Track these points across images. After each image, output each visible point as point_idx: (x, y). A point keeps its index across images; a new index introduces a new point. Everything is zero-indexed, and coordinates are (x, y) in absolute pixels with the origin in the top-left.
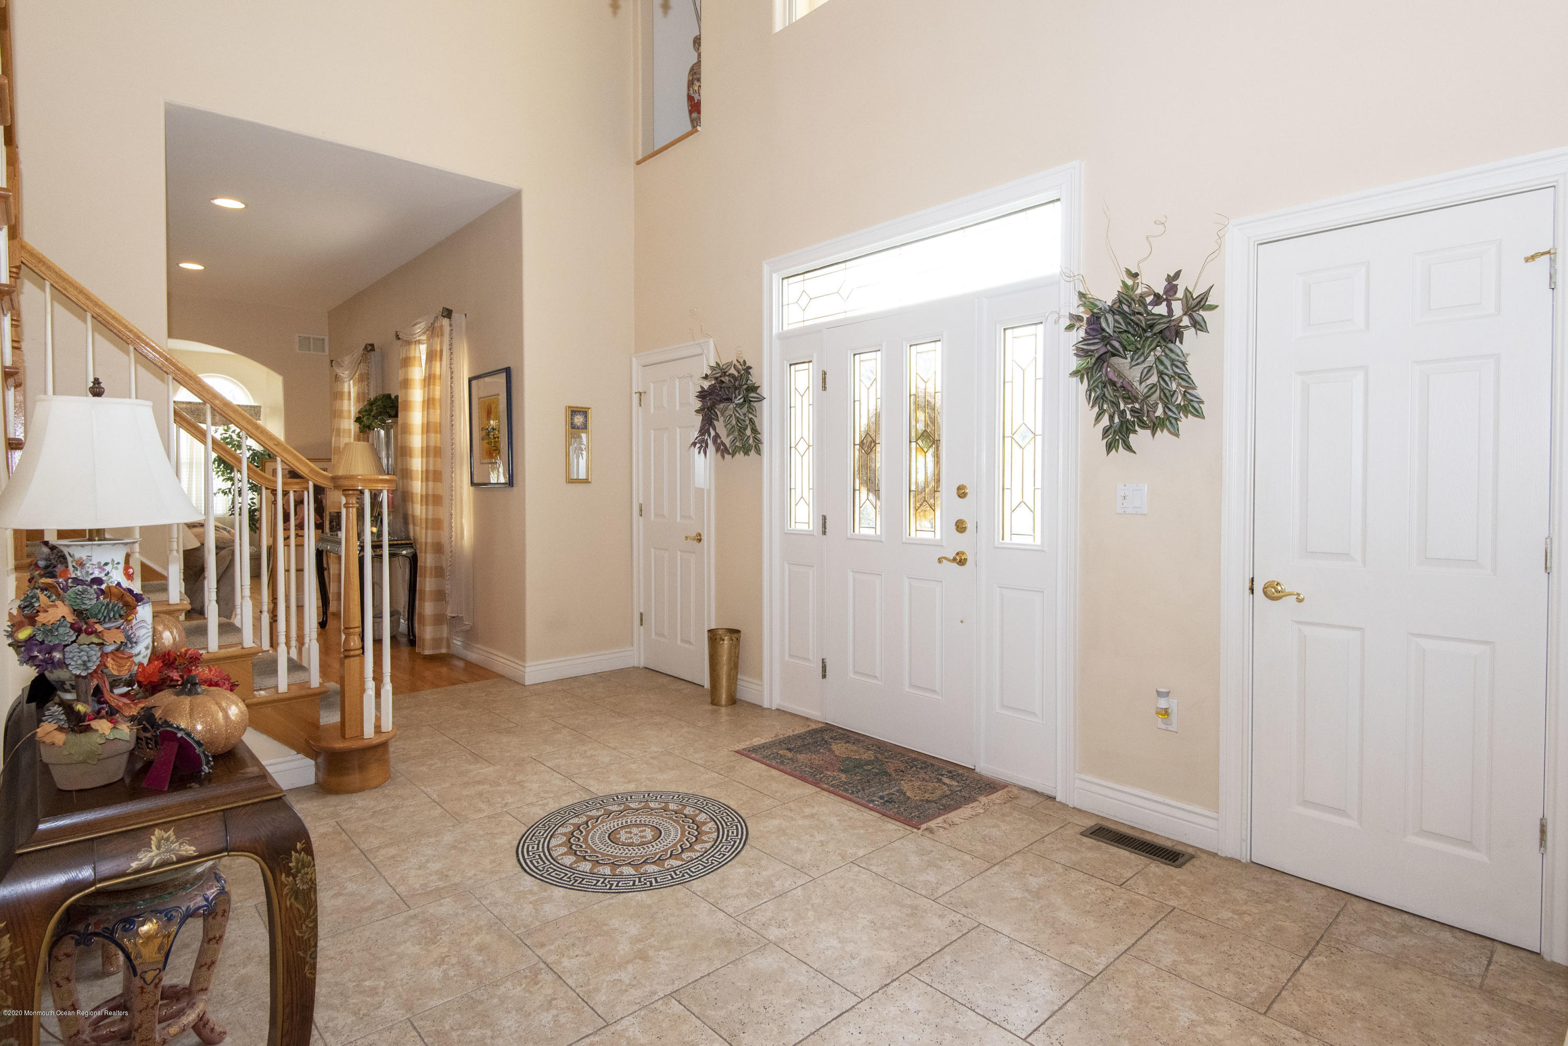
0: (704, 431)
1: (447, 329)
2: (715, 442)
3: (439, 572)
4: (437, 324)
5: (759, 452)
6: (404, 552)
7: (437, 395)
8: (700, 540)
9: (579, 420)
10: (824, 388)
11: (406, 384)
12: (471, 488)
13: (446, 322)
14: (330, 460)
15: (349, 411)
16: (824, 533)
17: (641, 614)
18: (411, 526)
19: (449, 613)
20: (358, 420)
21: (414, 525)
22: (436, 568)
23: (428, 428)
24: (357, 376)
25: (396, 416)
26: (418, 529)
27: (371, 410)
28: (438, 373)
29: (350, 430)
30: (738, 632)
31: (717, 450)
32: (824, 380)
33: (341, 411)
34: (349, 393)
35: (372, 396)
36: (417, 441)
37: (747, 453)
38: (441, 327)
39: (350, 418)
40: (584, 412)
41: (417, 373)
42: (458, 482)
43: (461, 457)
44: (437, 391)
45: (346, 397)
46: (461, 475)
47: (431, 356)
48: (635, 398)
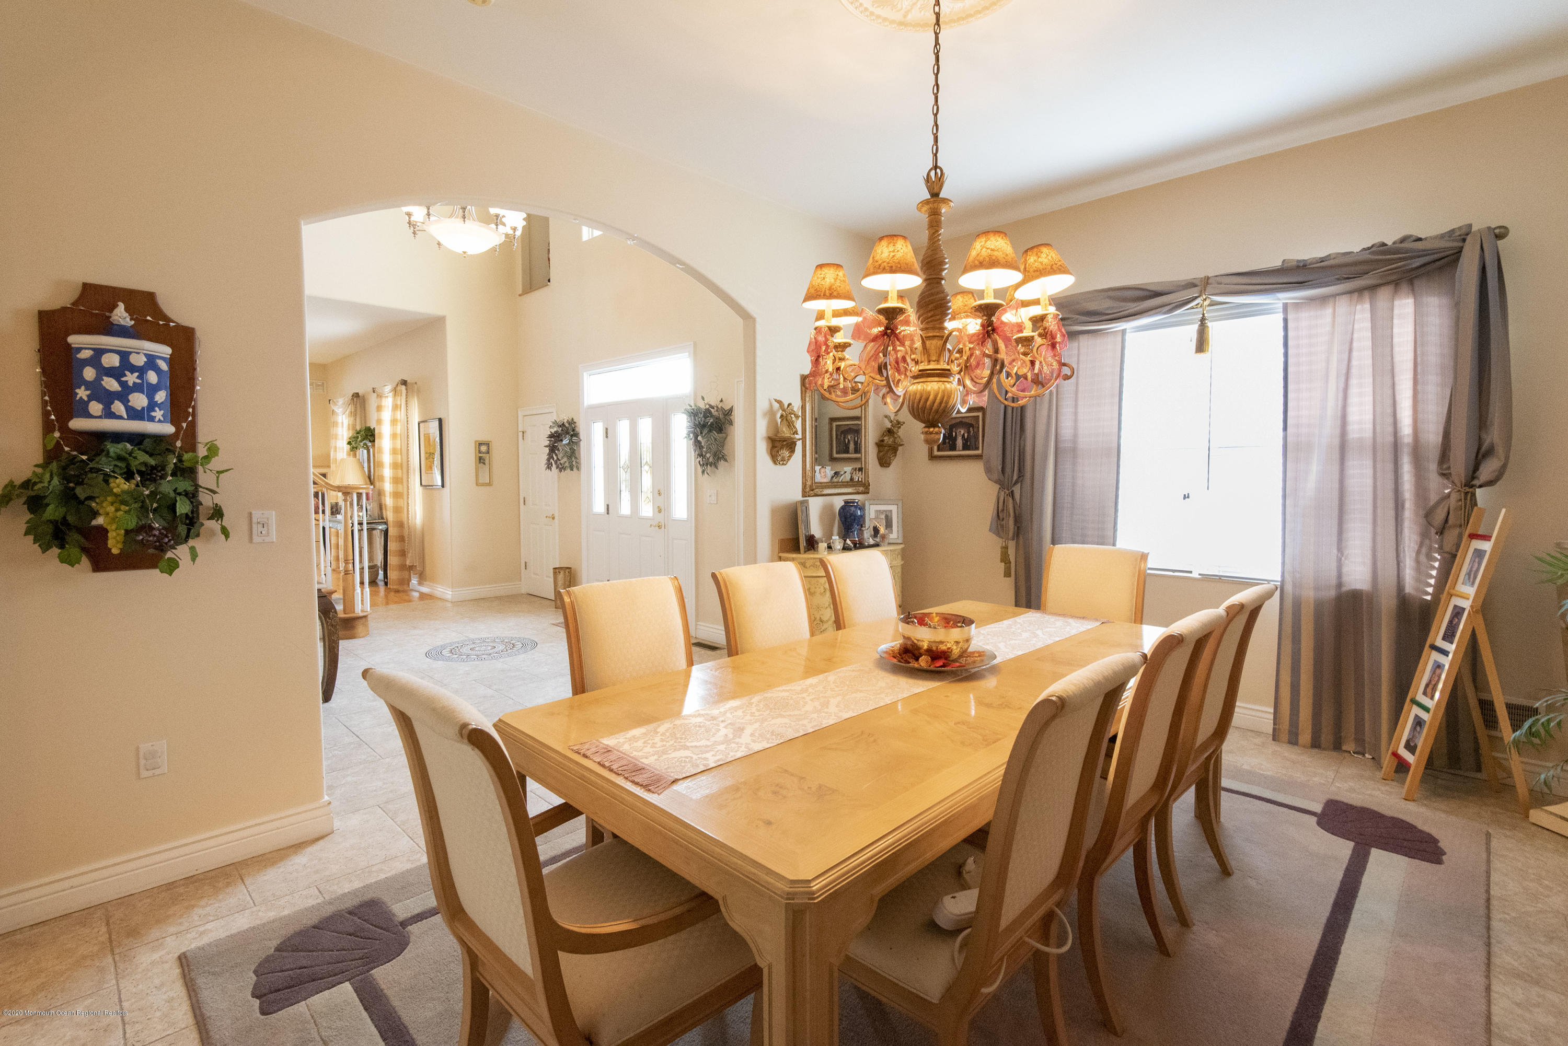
0: (550, 457)
1: (404, 391)
2: (556, 463)
3: (401, 539)
4: (399, 388)
5: (578, 469)
6: (380, 527)
7: (399, 431)
8: (553, 518)
9: (484, 448)
10: (607, 437)
11: (379, 422)
12: (421, 488)
13: (404, 387)
14: (329, 467)
15: (343, 435)
16: (608, 513)
17: (526, 563)
18: (384, 511)
19: (408, 563)
20: (349, 443)
21: (386, 509)
22: (399, 536)
23: (394, 451)
24: (347, 412)
25: (374, 441)
26: (388, 512)
27: (358, 437)
28: (399, 418)
29: (343, 448)
30: (570, 568)
31: (557, 468)
32: (607, 433)
33: (336, 435)
34: (342, 423)
35: (358, 428)
36: (387, 458)
37: (572, 469)
38: (401, 391)
39: (343, 439)
40: (488, 444)
41: (386, 415)
42: (412, 483)
43: (414, 470)
44: (399, 429)
45: (340, 425)
46: (414, 480)
47: (396, 407)
48: (520, 434)
